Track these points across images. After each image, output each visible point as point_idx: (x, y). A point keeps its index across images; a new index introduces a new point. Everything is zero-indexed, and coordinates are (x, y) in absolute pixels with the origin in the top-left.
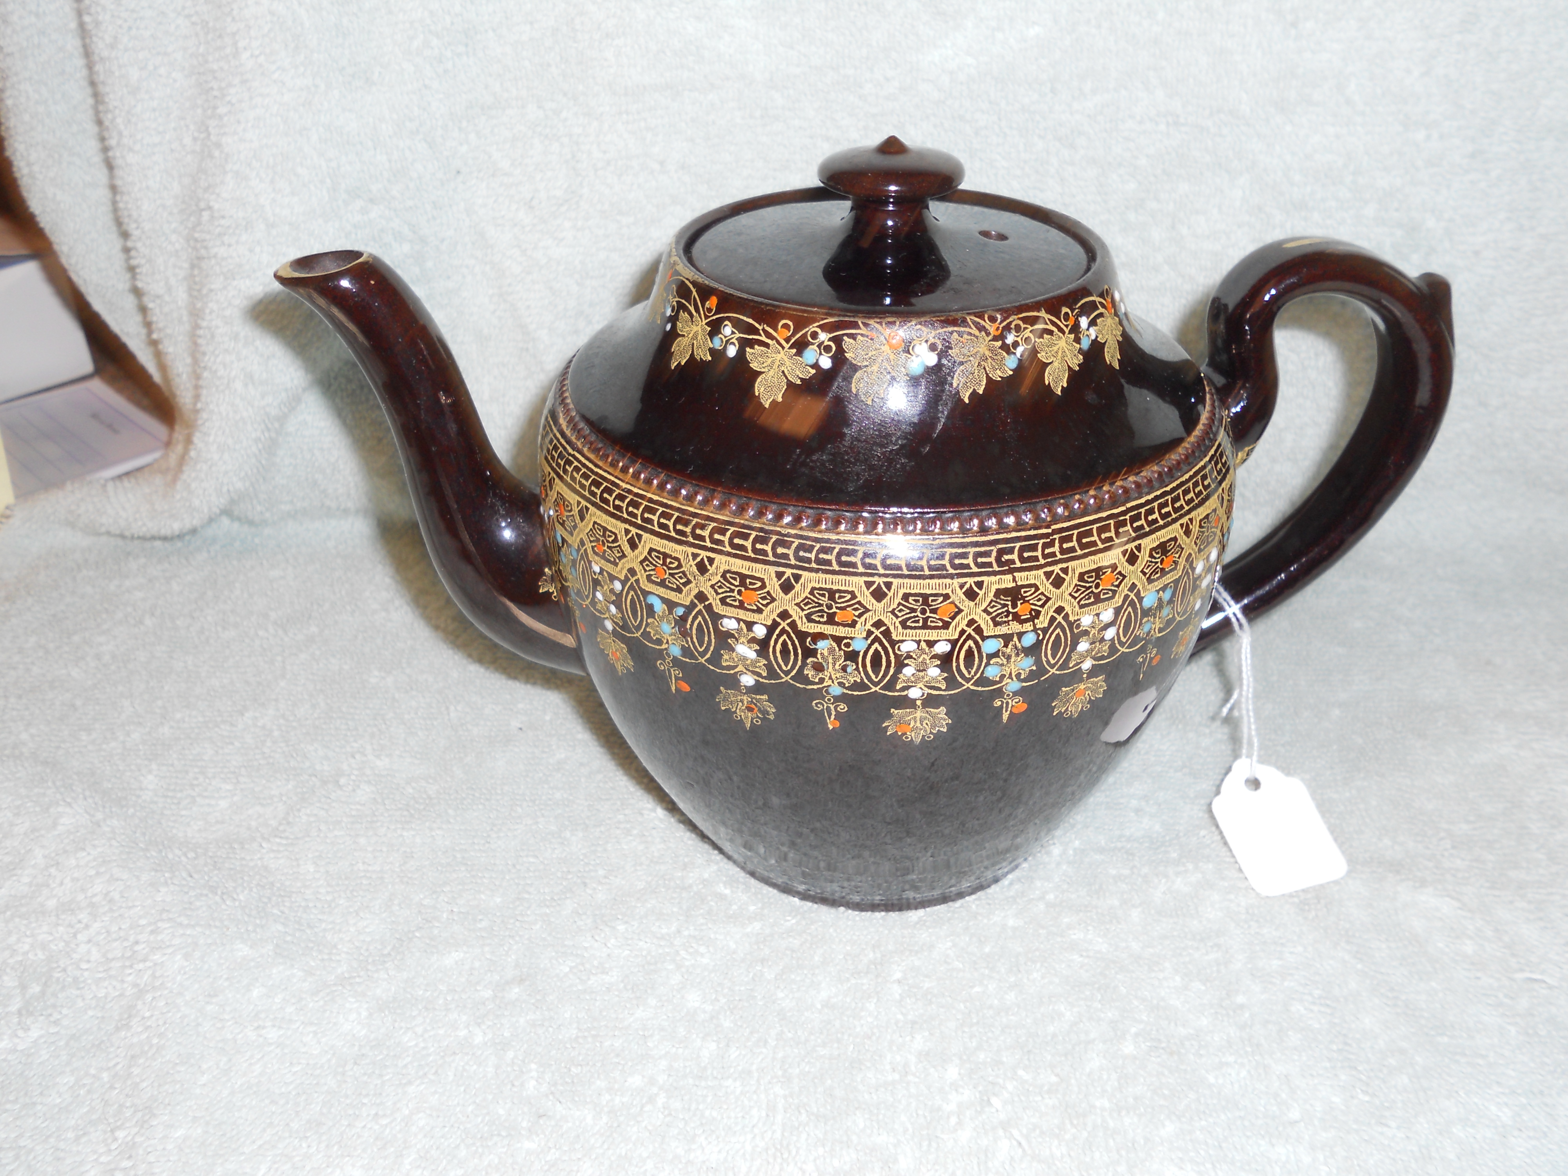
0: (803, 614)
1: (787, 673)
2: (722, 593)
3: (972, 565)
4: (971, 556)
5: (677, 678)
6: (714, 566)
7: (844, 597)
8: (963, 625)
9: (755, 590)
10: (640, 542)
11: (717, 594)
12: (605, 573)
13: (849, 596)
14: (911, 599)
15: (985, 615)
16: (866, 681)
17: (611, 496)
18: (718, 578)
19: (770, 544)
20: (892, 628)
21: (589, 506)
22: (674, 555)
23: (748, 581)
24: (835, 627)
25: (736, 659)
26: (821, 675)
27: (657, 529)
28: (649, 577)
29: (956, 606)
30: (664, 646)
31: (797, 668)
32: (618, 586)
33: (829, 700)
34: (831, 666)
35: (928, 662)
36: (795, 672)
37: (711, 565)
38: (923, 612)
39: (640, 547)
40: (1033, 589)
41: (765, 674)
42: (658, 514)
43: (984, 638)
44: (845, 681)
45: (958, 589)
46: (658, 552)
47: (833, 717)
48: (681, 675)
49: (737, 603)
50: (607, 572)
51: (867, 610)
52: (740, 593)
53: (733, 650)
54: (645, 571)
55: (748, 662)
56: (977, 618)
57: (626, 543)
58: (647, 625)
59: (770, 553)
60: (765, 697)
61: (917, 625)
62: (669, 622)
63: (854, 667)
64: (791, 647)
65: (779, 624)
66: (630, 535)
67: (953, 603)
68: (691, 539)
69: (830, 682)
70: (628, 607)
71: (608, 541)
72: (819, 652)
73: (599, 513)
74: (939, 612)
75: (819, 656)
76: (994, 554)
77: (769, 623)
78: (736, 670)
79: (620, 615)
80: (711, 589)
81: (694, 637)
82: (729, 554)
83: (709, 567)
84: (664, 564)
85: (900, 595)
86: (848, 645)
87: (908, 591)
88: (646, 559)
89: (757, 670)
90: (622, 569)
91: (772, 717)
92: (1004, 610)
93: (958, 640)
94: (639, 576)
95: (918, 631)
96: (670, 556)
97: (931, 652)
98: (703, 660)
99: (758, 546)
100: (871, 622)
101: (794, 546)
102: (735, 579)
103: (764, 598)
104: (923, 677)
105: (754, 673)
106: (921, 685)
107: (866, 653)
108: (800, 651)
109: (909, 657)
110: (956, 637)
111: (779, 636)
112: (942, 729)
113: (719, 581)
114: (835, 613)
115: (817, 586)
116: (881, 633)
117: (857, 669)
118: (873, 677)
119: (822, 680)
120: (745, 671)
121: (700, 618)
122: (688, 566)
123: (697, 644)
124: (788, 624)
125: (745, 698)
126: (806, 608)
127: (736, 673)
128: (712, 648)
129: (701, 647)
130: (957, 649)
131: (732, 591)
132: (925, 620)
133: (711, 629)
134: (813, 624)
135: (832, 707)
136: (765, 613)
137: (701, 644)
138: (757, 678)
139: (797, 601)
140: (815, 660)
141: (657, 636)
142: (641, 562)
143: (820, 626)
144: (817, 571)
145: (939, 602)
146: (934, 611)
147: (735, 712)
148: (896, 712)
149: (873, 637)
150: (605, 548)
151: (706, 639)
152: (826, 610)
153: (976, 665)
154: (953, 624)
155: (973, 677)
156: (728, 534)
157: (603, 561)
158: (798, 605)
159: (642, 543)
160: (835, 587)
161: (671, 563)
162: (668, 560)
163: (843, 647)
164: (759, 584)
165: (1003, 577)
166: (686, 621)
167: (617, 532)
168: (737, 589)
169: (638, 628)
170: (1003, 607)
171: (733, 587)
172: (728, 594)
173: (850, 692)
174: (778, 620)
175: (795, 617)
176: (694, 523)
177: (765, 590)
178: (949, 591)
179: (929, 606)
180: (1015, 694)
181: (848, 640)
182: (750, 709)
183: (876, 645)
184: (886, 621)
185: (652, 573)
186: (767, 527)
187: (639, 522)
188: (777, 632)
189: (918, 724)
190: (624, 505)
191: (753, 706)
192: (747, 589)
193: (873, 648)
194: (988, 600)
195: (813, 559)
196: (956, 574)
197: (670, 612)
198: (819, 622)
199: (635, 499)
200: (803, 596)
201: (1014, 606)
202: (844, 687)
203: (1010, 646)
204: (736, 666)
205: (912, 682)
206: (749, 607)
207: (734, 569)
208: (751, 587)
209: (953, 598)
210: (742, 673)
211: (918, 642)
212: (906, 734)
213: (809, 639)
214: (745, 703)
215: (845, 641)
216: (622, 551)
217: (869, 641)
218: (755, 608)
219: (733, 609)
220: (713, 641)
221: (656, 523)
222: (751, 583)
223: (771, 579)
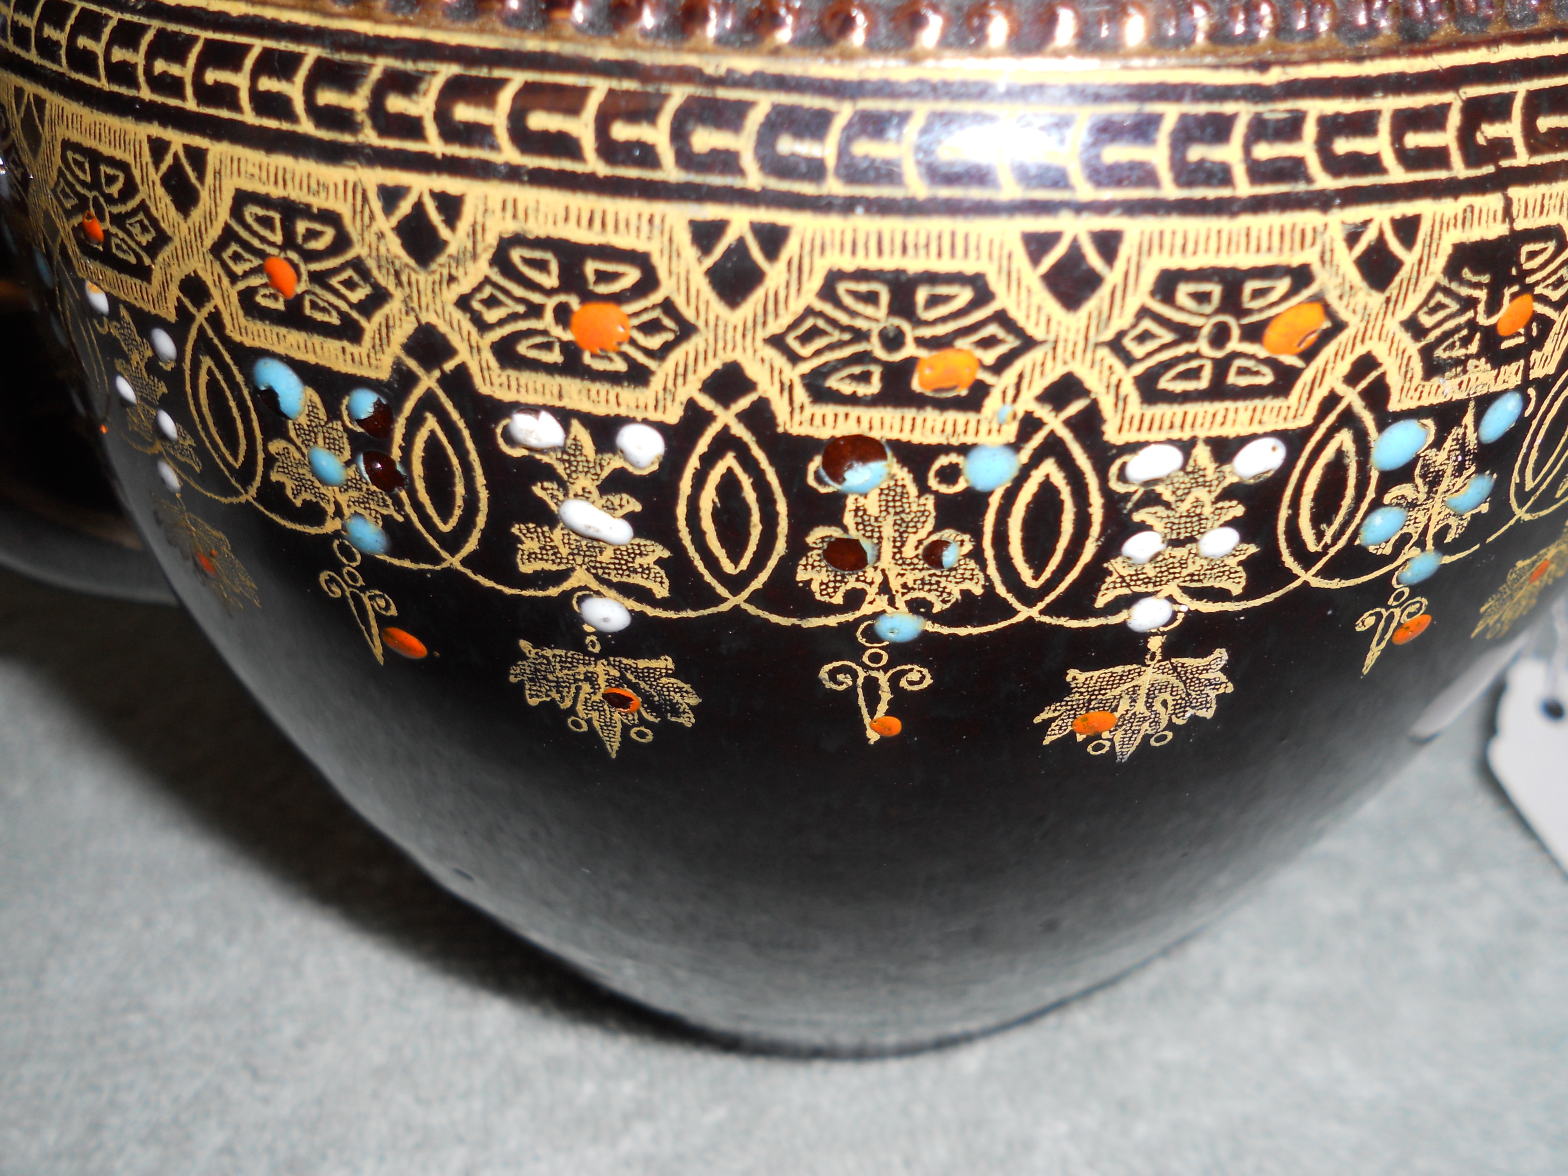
0: (794, 374)
1: (736, 584)
2: (501, 323)
3: (1389, 159)
4: (1384, 126)
5: (383, 621)
6: (464, 225)
7: (947, 299)
8: (1334, 381)
9: (618, 298)
10: (201, 178)
11: (483, 327)
12: (123, 312)
13: (965, 295)
14: (1183, 292)
15: (1405, 339)
16: (1001, 590)
17: (97, 38)
18: (482, 268)
19: (665, 120)
20: (1106, 405)
21: (44, 93)
22: (318, 202)
23: (591, 267)
24: (910, 413)
25: (564, 551)
26: (852, 583)
27: (249, 117)
28: (247, 298)
29: (1328, 311)
30: (331, 525)
31: (772, 563)
32: (165, 343)
33: (876, 658)
34: (887, 549)
35: (1207, 510)
36: (763, 577)
37: (451, 221)
38: (1220, 336)
39: (204, 194)
40: (1551, 246)
41: (661, 591)
42: (249, 62)
43: (1385, 420)
44: (932, 597)
45: (1341, 246)
46: (264, 201)
47: (883, 707)
48: (393, 611)
49: (555, 357)
50: (130, 308)
51: (1028, 343)
52: (563, 315)
53: (550, 519)
54: (234, 278)
55: (607, 556)
56: (1380, 351)
57: (160, 191)
58: (270, 461)
59: (666, 153)
60: (666, 663)
61: (1190, 386)
62: (333, 446)
63: (968, 547)
64: (750, 496)
65: (709, 417)
66: (169, 160)
67: (1319, 299)
68: (370, 136)
69: (882, 603)
70: (205, 410)
71: (110, 199)
72: (850, 504)
73: (72, 108)
74: (1271, 334)
75: (849, 519)
76: (1454, 119)
77: (673, 415)
78: (567, 586)
79: (189, 441)
80: (457, 314)
81: (420, 486)
82: (513, 174)
83: (444, 232)
84: (289, 242)
85: (1148, 278)
86: (950, 474)
87: (1175, 263)
88: (228, 235)
89: (637, 580)
90: (165, 285)
91: (688, 720)
92: (1462, 319)
93: (1308, 432)
94: (217, 300)
95: (1192, 408)
96: (306, 211)
97: (1221, 478)
98: (454, 562)
99: (621, 131)
100: (1039, 386)
101: (755, 118)
102: (541, 266)
103: (651, 327)
104: (1183, 564)
105: (627, 590)
106: (1172, 589)
107: (1010, 496)
108: (782, 507)
109: (1151, 499)
110: (1307, 420)
111: (709, 460)
112: (1202, 713)
113: (487, 280)
114: (911, 363)
115: (848, 264)
116: (1068, 423)
117: (977, 554)
118: (1026, 573)
119: (855, 599)
120: (595, 585)
121: (431, 422)
122: (370, 237)
123: (431, 510)
124: (741, 417)
125: (600, 669)
126: (805, 351)
127: (567, 596)
128: (481, 520)
129: (445, 517)
130: (1301, 464)
131: (536, 311)
132: (1221, 367)
133: (474, 457)
134: (829, 410)
135: (883, 679)
136: (656, 383)
137: (445, 508)
138: (638, 607)
139: (775, 327)
140: (836, 533)
141: (307, 496)
142: (217, 249)
143: (855, 412)
144: (848, 206)
145: (1274, 296)
146: (1254, 333)
147: (572, 711)
148: (1082, 677)
149: (1038, 439)
150: (107, 224)
151: (460, 490)
152: (880, 353)
153: (1343, 512)
154: (1307, 376)
155: (1326, 547)
156: (505, 98)
157: (110, 273)
158: (777, 342)
159: (209, 178)
160: (914, 265)
161: (312, 235)
162: (301, 226)
163: (933, 482)
164: (632, 276)
165: (1478, 201)
166: (388, 434)
167: (129, 158)
168: (551, 303)
169: (246, 474)
170: (1462, 311)
171: (536, 298)
172: (522, 325)
173: (945, 630)
174: (706, 402)
175: (767, 388)
176: (376, 73)
177: (656, 298)
178: (1309, 256)
179: (1240, 312)
180: (1416, 589)
181: (953, 458)
182: (617, 701)
183: (1049, 468)
184: (1091, 380)
185: (255, 281)
186: (647, 58)
187: (191, 104)
188: (703, 445)
189: (1140, 707)
190: (139, 59)
191: (628, 692)
192: (587, 297)
193: (1036, 477)
194: (1426, 285)
195: (831, 162)
196: (1339, 193)
197: (334, 413)
198: (853, 400)
199: (172, 27)
200: (797, 307)
201: (1493, 306)
202: (929, 616)
203: (1449, 444)
204: (564, 575)
205: (1148, 581)
206: (599, 365)
207: (537, 229)
208: (603, 289)
209: (1323, 280)
210: (586, 593)
211: (1187, 447)
212: (1099, 737)
213: (816, 463)
214: (602, 682)
215: (943, 461)
216: (154, 222)
217: (1025, 456)
218: (621, 366)
219: (542, 379)
220: (483, 495)
221: (244, 97)
222: (603, 277)
223: (673, 253)
